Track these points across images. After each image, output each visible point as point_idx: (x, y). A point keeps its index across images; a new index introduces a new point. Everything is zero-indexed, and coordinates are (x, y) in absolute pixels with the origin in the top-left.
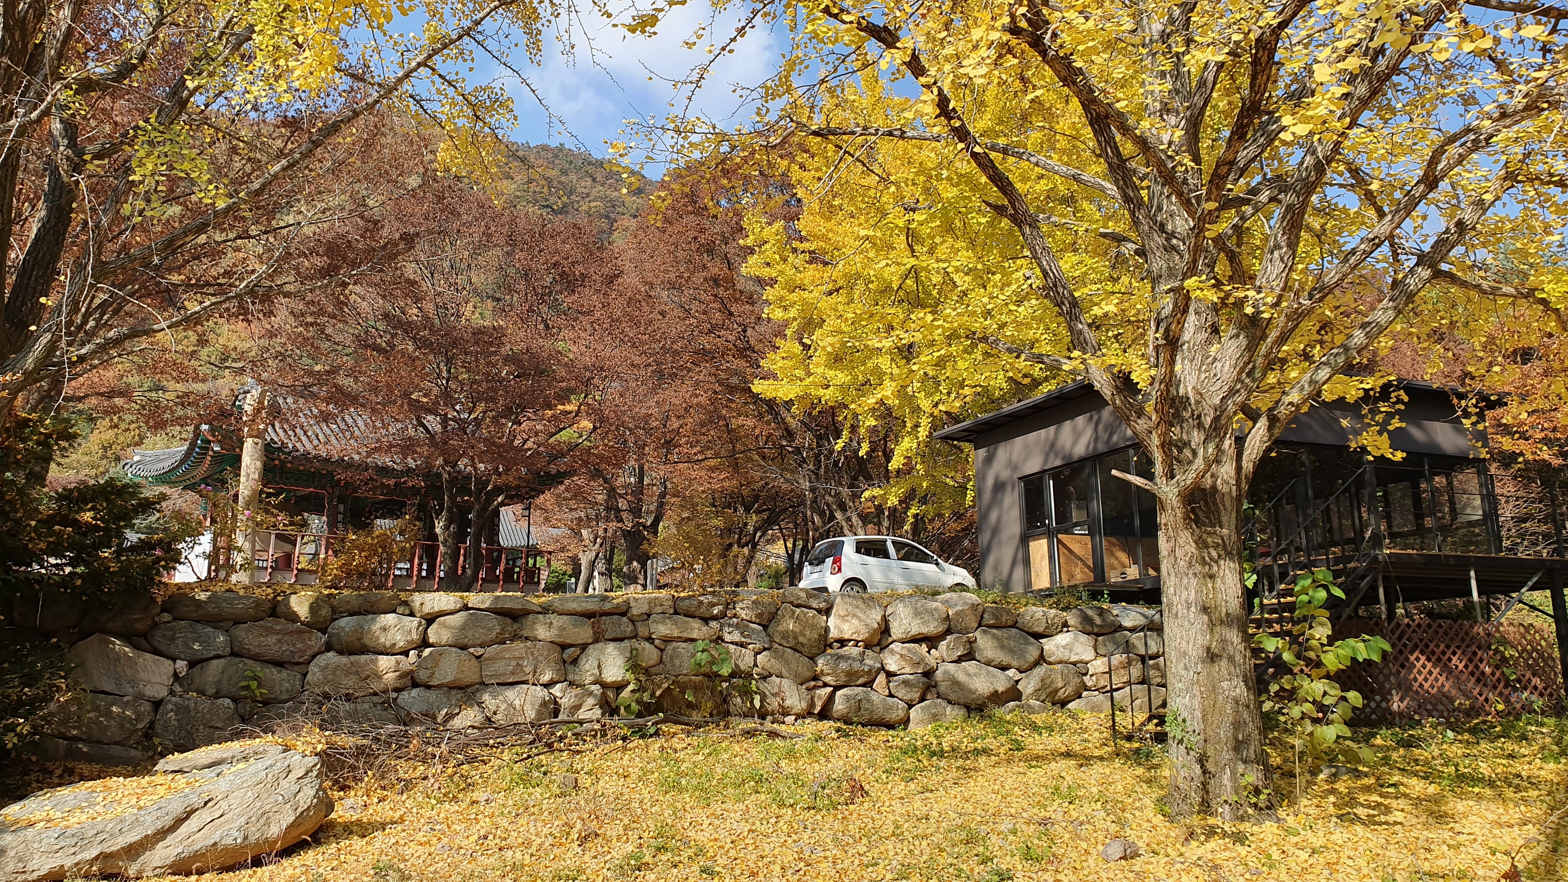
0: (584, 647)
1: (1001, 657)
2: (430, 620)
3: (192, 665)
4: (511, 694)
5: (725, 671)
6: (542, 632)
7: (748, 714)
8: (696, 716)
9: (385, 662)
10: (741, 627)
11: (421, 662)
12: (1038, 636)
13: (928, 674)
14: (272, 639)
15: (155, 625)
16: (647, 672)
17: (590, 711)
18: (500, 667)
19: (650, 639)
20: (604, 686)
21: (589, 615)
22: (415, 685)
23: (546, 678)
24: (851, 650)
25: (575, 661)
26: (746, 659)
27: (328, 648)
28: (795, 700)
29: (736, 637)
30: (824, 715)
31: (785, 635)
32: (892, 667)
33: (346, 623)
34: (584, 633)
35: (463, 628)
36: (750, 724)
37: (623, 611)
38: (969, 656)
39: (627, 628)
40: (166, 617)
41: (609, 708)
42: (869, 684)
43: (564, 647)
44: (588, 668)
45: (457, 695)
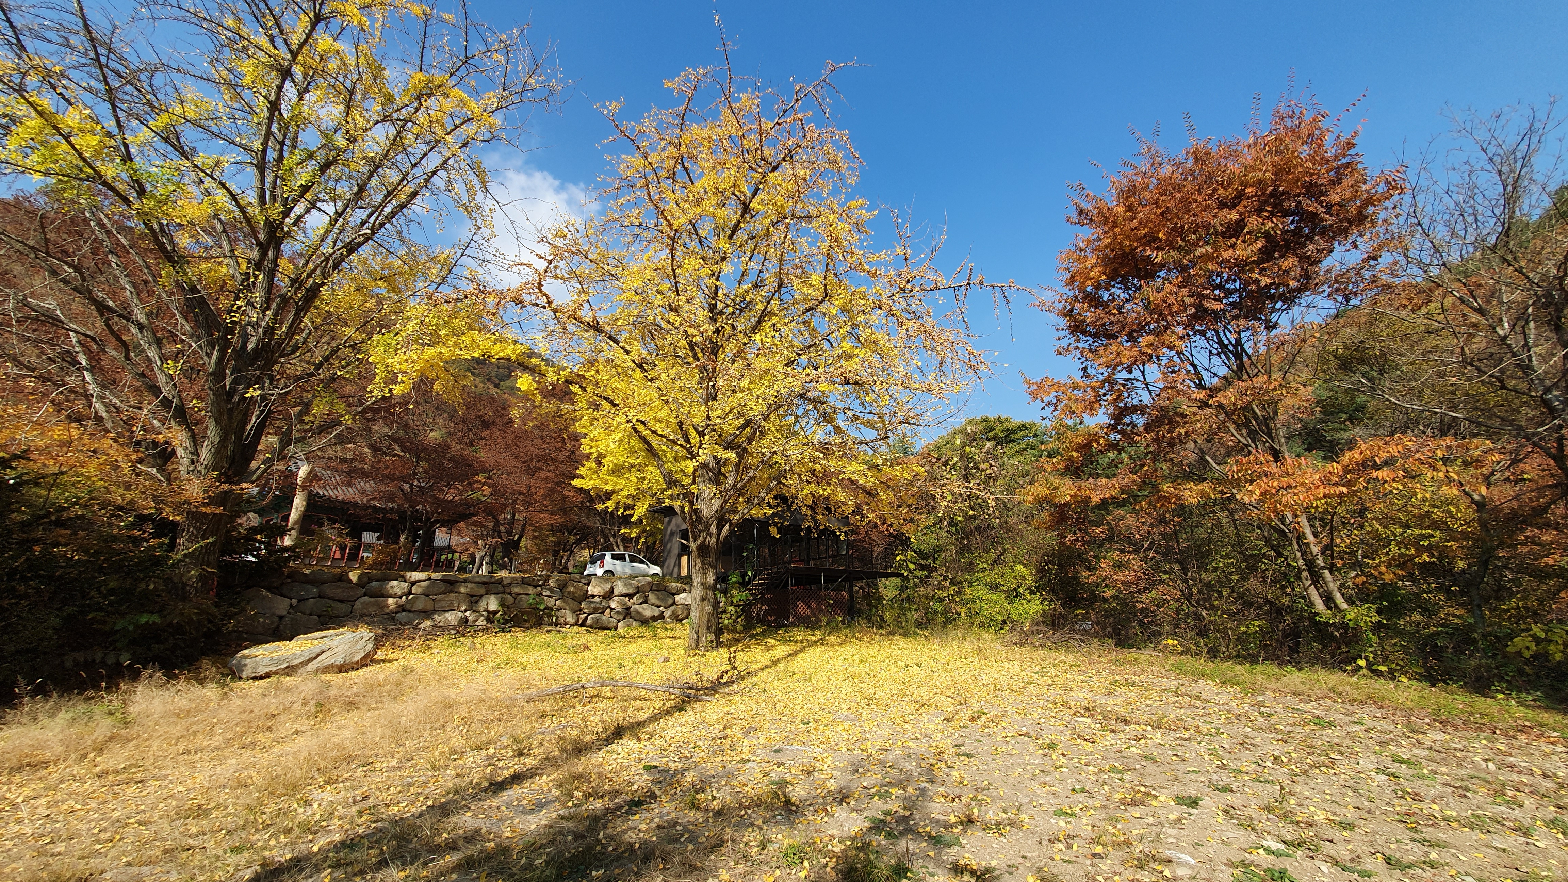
0: (481, 596)
1: (658, 602)
2: (413, 583)
3: (299, 601)
4: (447, 615)
5: (542, 607)
6: (463, 590)
7: (550, 624)
8: (527, 625)
9: (391, 601)
10: (551, 589)
11: (408, 601)
12: (674, 594)
13: (628, 609)
14: (339, 590)
15: (283, 584)
16: (508, 607)
17: (481, 622)
18: (443, 604)
19: (510, 594)
20: (489, 612)
21: (484, 583)
22: (404, 610)
23: (463, 608)
24: (597, 599)
25: (477, 602)
26: (551, 602)
27: (365, 595)
28: (571, 619)
29: (548, 593)
30: (582, 625)
31: (569, 593)
32: (613, 606)
33: (374, 584)
34: (482, 591)
35: (428, 587)
36: (549, 628)
37: (500, 581)
38: (645, 602)
39: (501, 589)
40: (289, 580)
41: (489, 620)
42: (603, 613)
43: (472, 596)
44: (482, 604)
45: (423, 615)
